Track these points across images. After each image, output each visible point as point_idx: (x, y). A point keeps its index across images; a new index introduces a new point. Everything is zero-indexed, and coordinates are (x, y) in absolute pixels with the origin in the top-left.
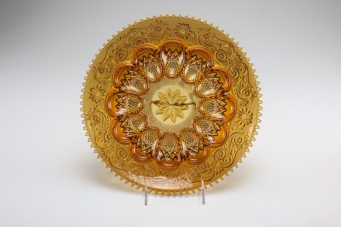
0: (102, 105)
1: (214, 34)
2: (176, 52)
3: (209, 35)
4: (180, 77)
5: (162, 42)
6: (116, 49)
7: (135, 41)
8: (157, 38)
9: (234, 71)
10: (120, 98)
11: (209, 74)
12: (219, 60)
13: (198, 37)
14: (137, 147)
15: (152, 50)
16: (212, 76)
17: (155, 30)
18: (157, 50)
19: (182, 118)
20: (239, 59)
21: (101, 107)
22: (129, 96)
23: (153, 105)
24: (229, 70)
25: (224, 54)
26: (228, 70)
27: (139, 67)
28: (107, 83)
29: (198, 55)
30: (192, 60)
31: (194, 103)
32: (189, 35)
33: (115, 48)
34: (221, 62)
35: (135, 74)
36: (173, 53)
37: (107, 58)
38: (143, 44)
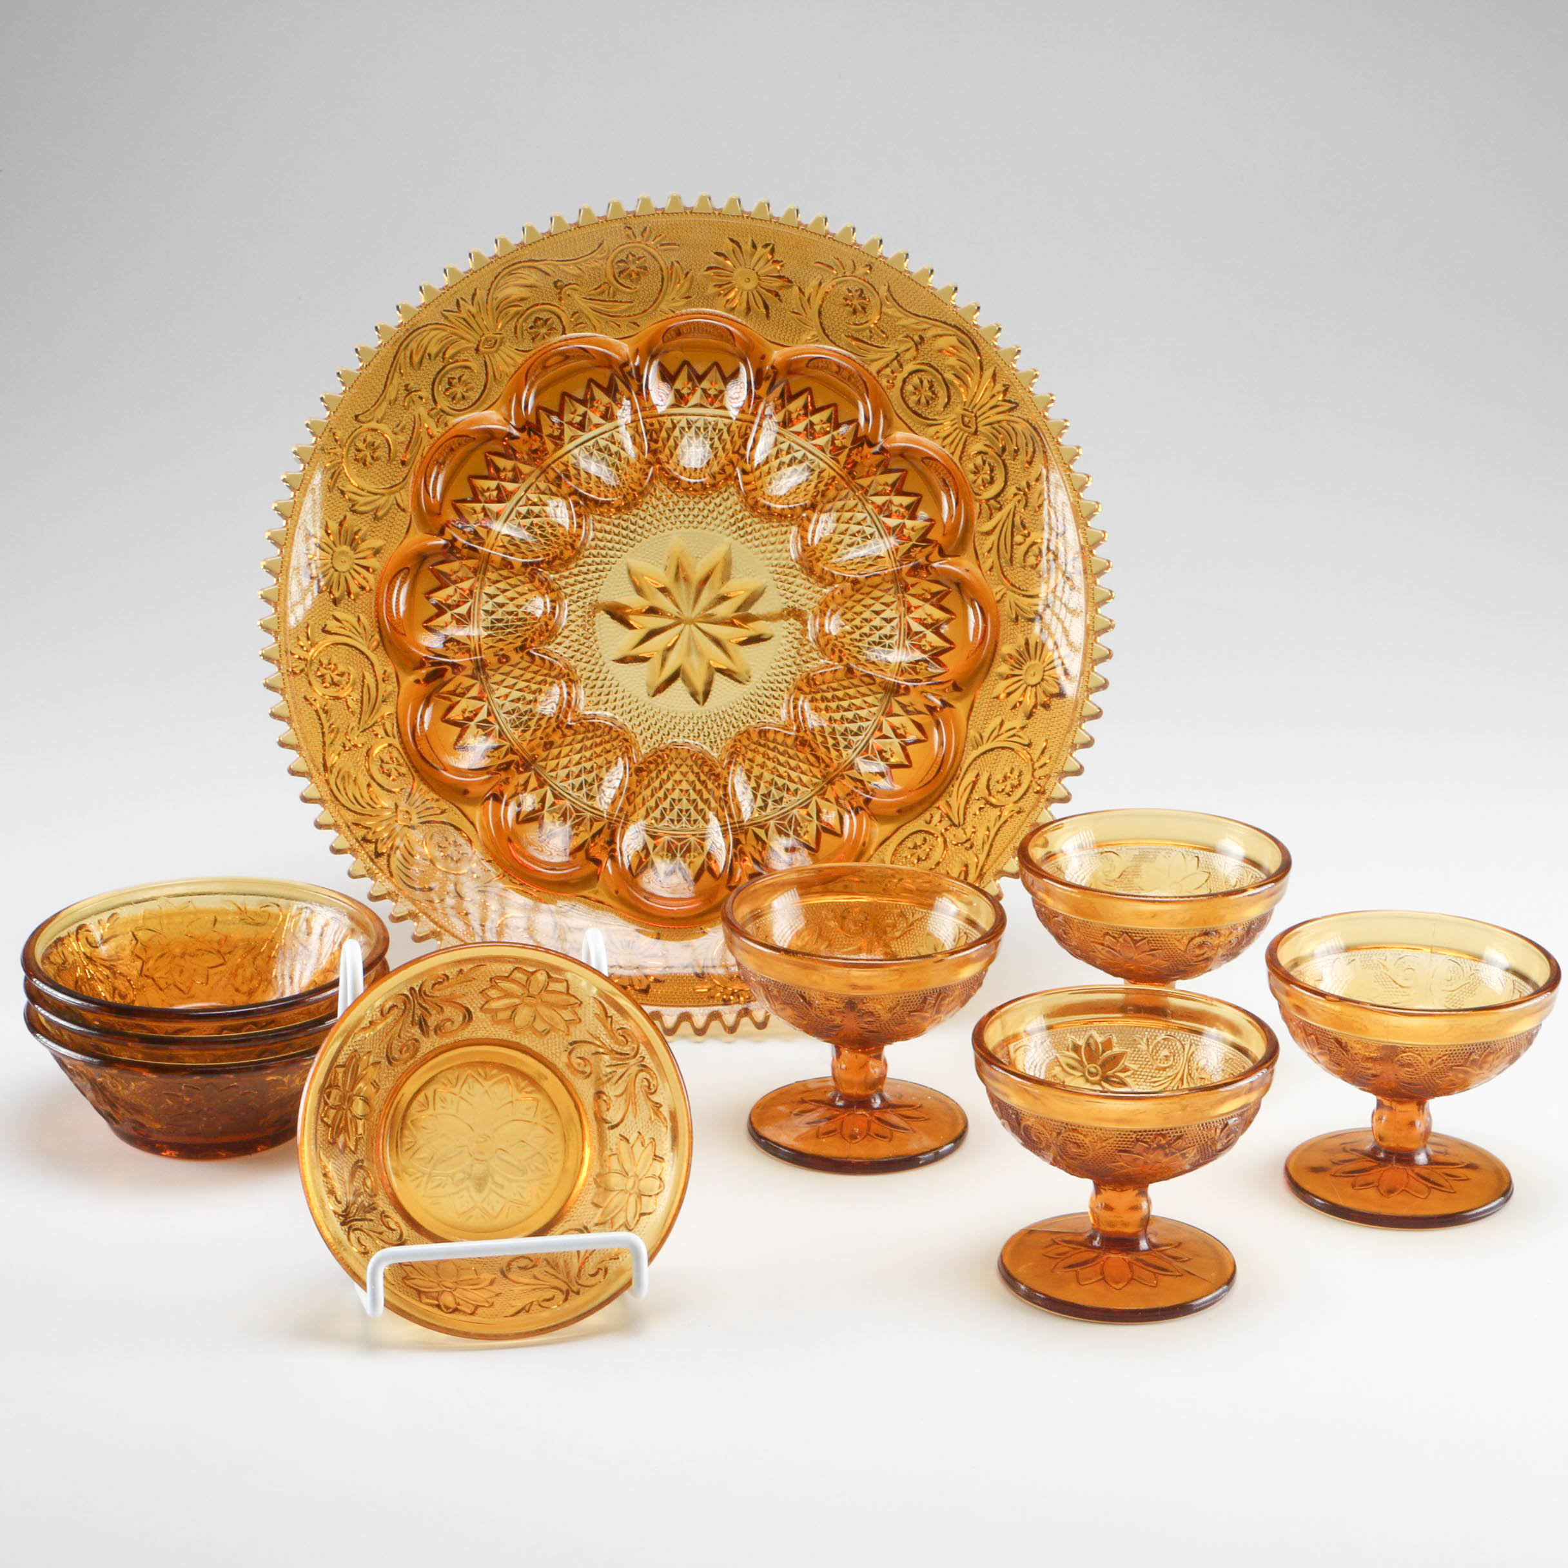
0: (362, 618)
1: (889, 290)
2: (714, 373)
3: (866, 294)
4: (732, 490)
5: (649, 327)
6: (437, 355)
7: (525, 320)
8: (626, 310)
9: (984, 462)
10: (447, 586)
11: (868, 475)
12: (915, 412)
13: (816, 303)
14: (520, 819)
15: (607, 362)
16: (880, 488)
17: (621, 272)
18: (626, 364)
19: (740, 682)
20: (1004, 401)
21: (356, 625)
22: (489, 575)
23: (603, 618)
24: (961, 458)
25: (935, 384)
26: (956, 458)
27: (544, 443)
28: (388, 512)
29: (817, 388)
30: (790, 413)
31: (796, 614)
32: (777, 295)
33: (433, 350)
34: (923, 424)
35: (521, 473)
36: (701, 378)
37: (391, 393)
38: (564, 333)
